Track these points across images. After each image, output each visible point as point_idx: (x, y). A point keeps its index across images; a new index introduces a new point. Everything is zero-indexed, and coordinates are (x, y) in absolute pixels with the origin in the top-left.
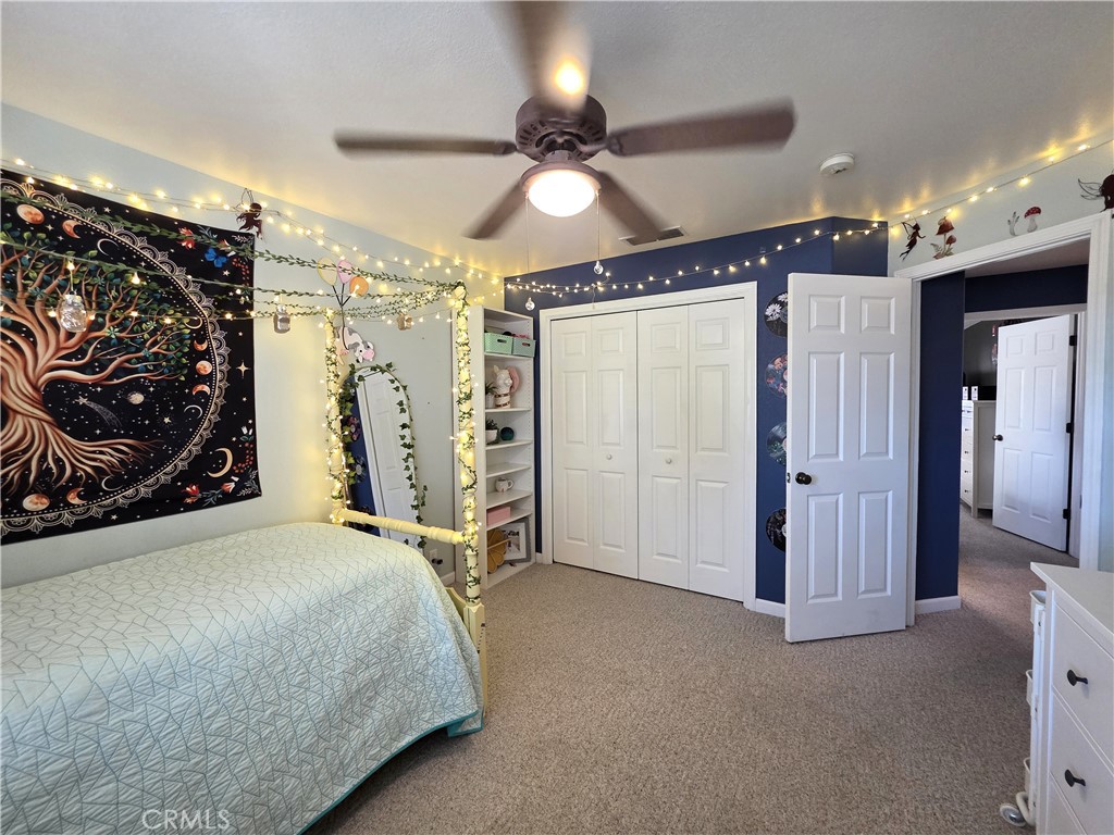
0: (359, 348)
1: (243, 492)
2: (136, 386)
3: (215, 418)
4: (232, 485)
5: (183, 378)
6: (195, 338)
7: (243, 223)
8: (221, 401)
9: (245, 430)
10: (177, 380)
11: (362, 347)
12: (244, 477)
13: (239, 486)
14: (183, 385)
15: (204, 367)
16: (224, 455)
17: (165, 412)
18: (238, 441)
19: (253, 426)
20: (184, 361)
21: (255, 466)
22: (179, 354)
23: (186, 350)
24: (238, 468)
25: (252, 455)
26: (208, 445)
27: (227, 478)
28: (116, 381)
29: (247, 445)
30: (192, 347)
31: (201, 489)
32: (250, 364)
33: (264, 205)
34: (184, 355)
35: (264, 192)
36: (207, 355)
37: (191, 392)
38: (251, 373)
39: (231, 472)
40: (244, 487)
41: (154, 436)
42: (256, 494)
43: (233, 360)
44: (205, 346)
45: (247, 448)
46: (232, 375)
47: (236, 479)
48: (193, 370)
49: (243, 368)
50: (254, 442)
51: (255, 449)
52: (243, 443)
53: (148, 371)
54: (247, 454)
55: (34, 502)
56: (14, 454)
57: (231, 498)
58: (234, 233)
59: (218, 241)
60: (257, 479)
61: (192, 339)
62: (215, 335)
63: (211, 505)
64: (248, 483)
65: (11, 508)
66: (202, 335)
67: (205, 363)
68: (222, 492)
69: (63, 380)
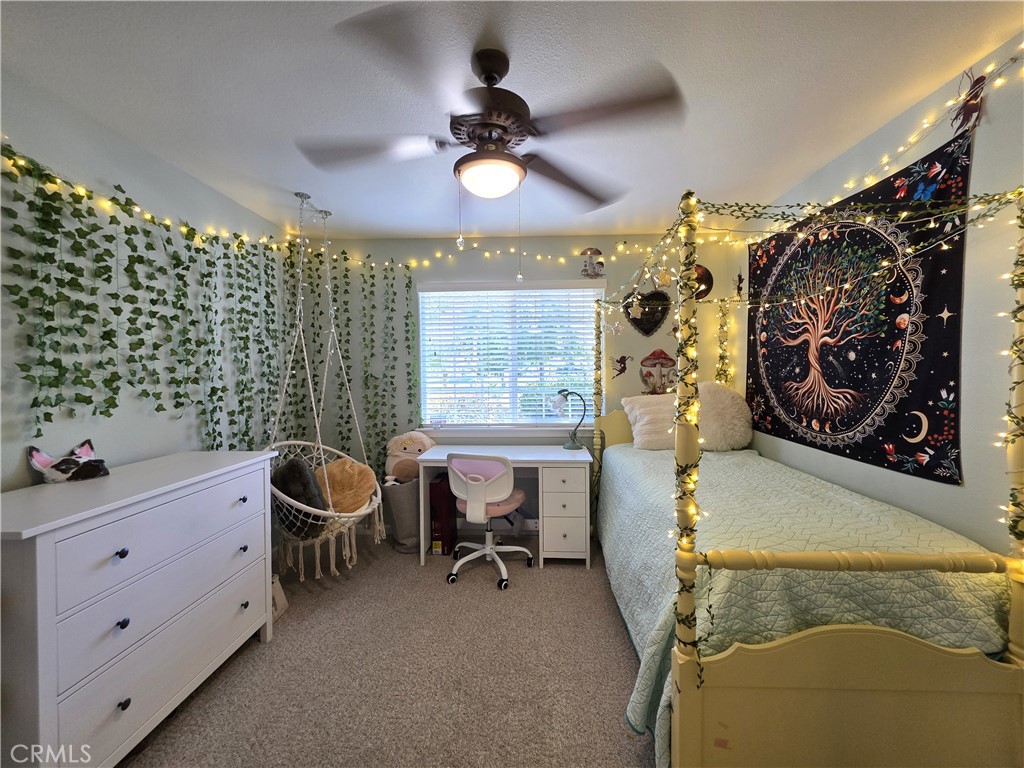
1: (939, 471)
2: (850, 346)
3: (910, 376)
4: (926, 458)
5: (883, 335)
6: (891, 292)
7: (959, 122)
8: (916, 357)
9: (944, 394)
10: (878, 337)
12: (940, 454)
13: (935, 462)
14: (885, 342)
15: (903, 319)
16: (919, 421)
17: (872, 368)
18: (935, 406)
19: (956, 390)
20: (882, 317)
21: (956, 444)
22: (877, 312)
23: (883, 306)
24: (933, 439)
25: (952, 428)
26: (903, 406)
27: (920, 447)
28: (842, 343)
29: (946, 412)
30: (889, 302)
31: (897, 451)
32: (956, 307)
33: (989, 70)
34: (881, 312)
35: (984, 57)
36: (904, 308)
37: (891, 349)
38: (956, 322)
39: (925, 442)
40: (941, 466)
41: (865, 390)
42: (955, 480)
43: (930, 307)
44: (905, 298)
45: (946, 418)
46: (931, 326)
47: (932, 452)
48: (893, 325)
49: (945, 315)
50: (956, 410)
51: (957, 420)
52: (942, 410)
53: (857, 332)
54: (947, 424)
55: (815, 424)
56: (810, 392)
57: (925, 472)
58: (948, 144)
59: (929, 168)
60: (957, 461)
61: (887, 294)
62: (916, 282)
63: (907, 472)
64: (945, 463)
65: (809, 425)
66: (900, 286)
67: (905, 316)
68: (917, 462)
69: (825, 344)
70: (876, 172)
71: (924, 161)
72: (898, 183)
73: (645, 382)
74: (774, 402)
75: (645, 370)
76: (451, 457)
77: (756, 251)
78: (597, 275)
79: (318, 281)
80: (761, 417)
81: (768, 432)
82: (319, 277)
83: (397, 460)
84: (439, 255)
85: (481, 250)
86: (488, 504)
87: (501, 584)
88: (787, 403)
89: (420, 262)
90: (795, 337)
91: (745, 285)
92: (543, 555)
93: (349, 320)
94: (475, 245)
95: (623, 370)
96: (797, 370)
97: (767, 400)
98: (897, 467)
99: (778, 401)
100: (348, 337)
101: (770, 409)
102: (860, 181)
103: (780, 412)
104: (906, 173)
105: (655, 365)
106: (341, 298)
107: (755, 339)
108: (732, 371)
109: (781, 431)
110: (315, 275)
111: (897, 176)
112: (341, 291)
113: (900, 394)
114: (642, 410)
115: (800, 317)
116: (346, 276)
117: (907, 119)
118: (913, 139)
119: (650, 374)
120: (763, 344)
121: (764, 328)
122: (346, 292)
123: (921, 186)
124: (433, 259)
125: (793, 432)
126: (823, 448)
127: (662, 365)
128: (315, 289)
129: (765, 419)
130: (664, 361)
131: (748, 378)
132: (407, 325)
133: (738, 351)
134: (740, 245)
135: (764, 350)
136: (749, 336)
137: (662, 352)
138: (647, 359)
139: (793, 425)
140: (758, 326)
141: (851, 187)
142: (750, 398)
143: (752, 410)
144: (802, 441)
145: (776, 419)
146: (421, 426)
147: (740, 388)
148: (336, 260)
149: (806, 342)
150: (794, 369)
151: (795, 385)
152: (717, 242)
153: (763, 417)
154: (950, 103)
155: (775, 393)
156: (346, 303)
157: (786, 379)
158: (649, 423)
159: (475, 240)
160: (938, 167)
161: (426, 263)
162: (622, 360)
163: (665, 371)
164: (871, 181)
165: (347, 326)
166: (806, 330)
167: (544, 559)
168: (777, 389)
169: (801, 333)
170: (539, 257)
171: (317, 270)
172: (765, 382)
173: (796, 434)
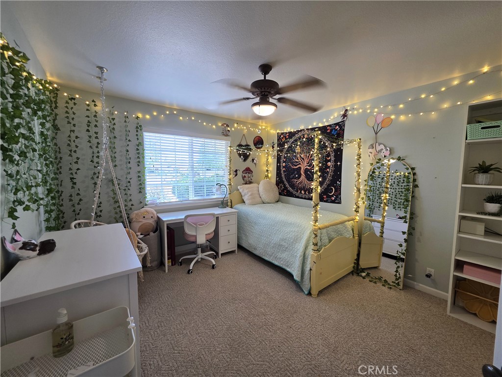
0: (383, 151)
1: (336, 201)
3: (331, 178)
4: (334, 198)
5: (324, 167)
7: (342, 118)
8: (332, 174)
9: (338, 182)
11: (384, 150)
12: (337, 197)
13: (336, 199)
14: (324, 169)
15: (329, 164)
16: (332, 189)
19: (340, 182)
20: (324, 162)
21: (340, 195)
24: (336, 193)
25: (339, 191)
26: (329, 185)
27: (332, 196)
28: (313, 169)
30: (326, 159)
31: (327, 197)
32: (341, 162)
33: (348, 108)
35: (348, 105)
36: (329, 161)
37: (326, 171)
38: (341, 165)
39: (334, 194)
42: (340, 203)
43: (336, 161)
44: (330, 158)
46: (336, 166)
48: (327, 165)
49: (339, 163)
50: (340, 186)
51: (340, 189)
52: (337, 186)
54: (338, 189)
55: (303, 192)
56: (301, 182)
57: (333, 202)
58: (340, 122)
59: (336, 127)
60: (340, 198)
61: (326, 157)
62: (333, 154)
63: (329, 202)
64: (338, 199)
65: (301, 192)
66: (328, 155)
67: (329, 163)
68: (331, 200)
69: (307, 168)
70: (323, 123)
71: (334, 124)
72: (328, 128)
73: (243, 179)
74: (287, 185)
75: (244, 175)
76: (187, 217)
77: (281, 136)
78: (227, 135)
79: (73, 116)
80: (282, 191)
81: (285, 195)
82: (74, 114)
83: (140, 224)
84: (155, 114)
85: (178, 115)
86: (206, 235)
87: (213, 267)
88: (293, 186)
89: (144, 116)
90: (296, 166)
91: (276, 146)
92: (220, 252)
93: (98, 143)
94: (175, 112)
95: (236, 175)
96: (297, 176)
97: (285, 185)
98: (326, 201)
99: (289, 185)
100: (98, 154)
101: (286, 188)
102: (318, 124)
103: (290, 189)
104: (330, 126)
105: (246, 173)
106: (93, 129)
107: (280, 165)
108: (270, 175)
109: (290, 195)
110: (71, 112)
111: (328, 126)
112: (92, 125)
113: (328, 183)
114: (247, 190)
115: (298, 159)
116: (95, 116)
117: (331, 112)
118: (332, 118)
119: (245, 177)
120: (284, 167)
121: (284, 162)
122: (96, 126)
123: (334, 130)
124: (152, 116)
125: (295, 195)
126: (305, 199)
127: (249, 173)
128: (71, 121)
129: (284, 191)
130: (249, 171)
131: (277, 178)
132: (138, 149)
133: (273, 169)
134: (274, 132)
135: (284, 169)
136: (277, 164)
137: (249, 168)
138: (244, 171)
139: (294, 193)
140: (281, 161)
141: (315, 125)
142: (277, 184)
143: (279, 189)
144: (298, 197)
145: (288, 191)
146: (146, 205)
147: (274, 181)
148: (88, 105)
149: (300, 168)
150: (295, 175)
151: (296, 180)
152: (265, 129)
153: (283, 191)
154: (341, 113)
155: (288, 183)
156: (96, 133)
157: (292, 179)
158: (251, 195)
159: (175, 110)
160: (338, 127)
161: (148, 117)
162: (236, 171)
163: (250, 175)
164: (321, 125)
165: (97, 147)
166: (300, 164)
167: (221, 254)
168: (289, 182)
169: (298, 165)
170: (205, 124)
171: (72, 108)
172: (284, 179)
173: (296, 195)
